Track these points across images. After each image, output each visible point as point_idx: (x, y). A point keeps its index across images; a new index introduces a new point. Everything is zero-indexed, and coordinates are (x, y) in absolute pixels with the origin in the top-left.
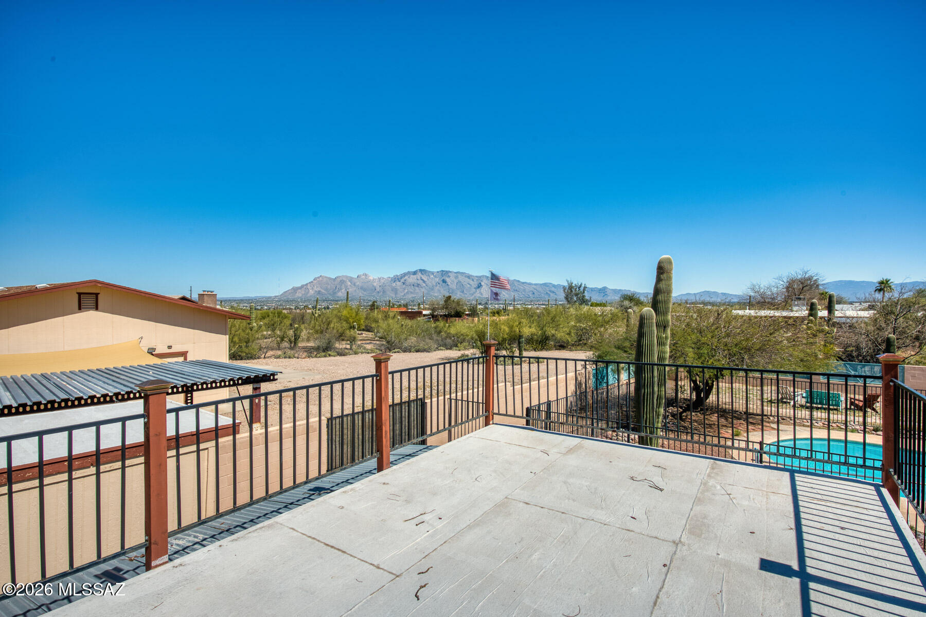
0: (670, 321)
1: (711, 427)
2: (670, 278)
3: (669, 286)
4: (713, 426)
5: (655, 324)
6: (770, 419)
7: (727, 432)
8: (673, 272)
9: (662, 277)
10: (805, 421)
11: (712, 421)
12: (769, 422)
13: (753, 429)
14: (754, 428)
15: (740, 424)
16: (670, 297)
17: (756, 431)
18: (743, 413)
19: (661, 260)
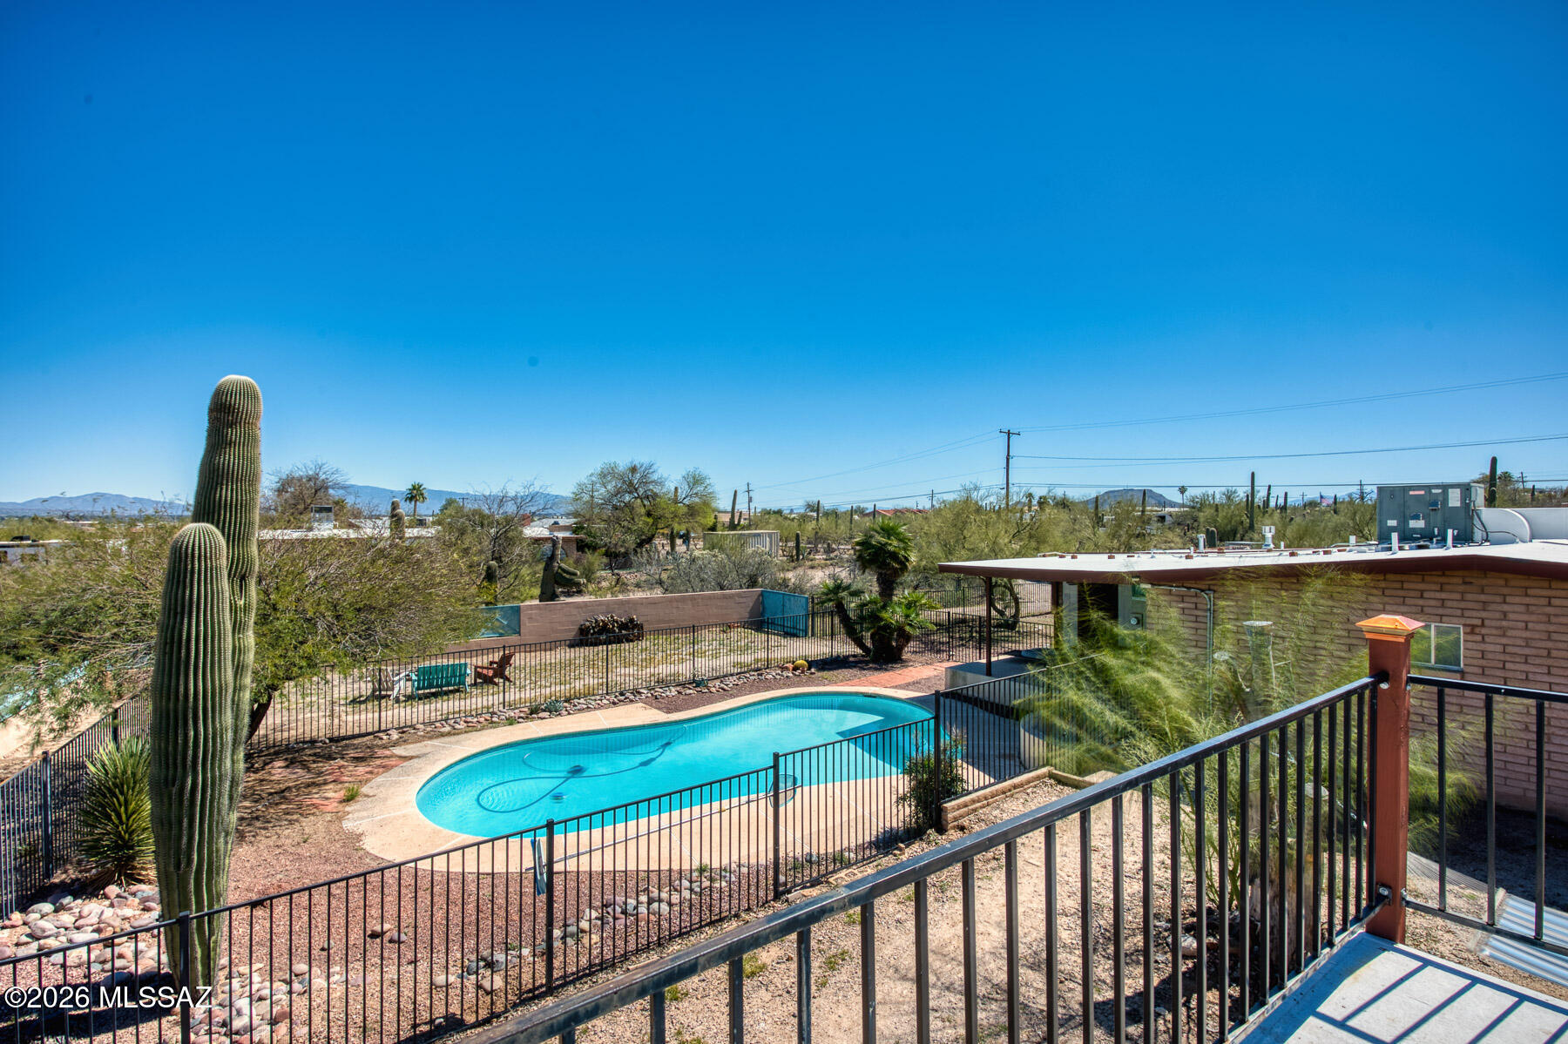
0: (257, 563)
1: (284, 797)
2: (252, 440)
3: (253, 461)
4: (287, 794)
5: (225, 573)
6: (381, 739)
7: (327, 799)
8: (262, 423)
9: (232, 434)
10: (438, 724)
11: (278, 782)
12: (385, 747)
13: (371, 772)
14: (370, 769)
15: (340, 768)
16: (256, 491)
17: (378, 773)
18: (327, 741)
19: (221, 386)
